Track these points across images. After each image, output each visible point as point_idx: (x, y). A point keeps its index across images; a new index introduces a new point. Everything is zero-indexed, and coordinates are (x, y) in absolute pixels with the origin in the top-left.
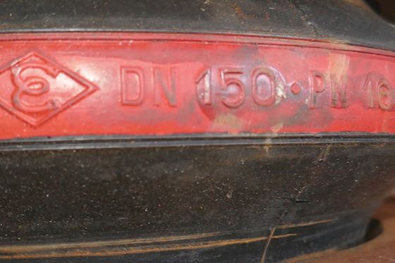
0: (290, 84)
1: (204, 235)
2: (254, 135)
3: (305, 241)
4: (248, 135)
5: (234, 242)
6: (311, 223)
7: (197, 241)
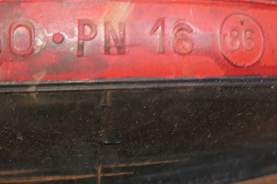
0: (51, 35)
1: (23, 171)
2: (14, 83)
3: (149, 179)
4: (7, 83)
5: (57, 178)
6: (147, 163)
7: (19, 176)
